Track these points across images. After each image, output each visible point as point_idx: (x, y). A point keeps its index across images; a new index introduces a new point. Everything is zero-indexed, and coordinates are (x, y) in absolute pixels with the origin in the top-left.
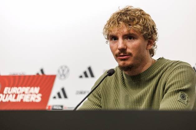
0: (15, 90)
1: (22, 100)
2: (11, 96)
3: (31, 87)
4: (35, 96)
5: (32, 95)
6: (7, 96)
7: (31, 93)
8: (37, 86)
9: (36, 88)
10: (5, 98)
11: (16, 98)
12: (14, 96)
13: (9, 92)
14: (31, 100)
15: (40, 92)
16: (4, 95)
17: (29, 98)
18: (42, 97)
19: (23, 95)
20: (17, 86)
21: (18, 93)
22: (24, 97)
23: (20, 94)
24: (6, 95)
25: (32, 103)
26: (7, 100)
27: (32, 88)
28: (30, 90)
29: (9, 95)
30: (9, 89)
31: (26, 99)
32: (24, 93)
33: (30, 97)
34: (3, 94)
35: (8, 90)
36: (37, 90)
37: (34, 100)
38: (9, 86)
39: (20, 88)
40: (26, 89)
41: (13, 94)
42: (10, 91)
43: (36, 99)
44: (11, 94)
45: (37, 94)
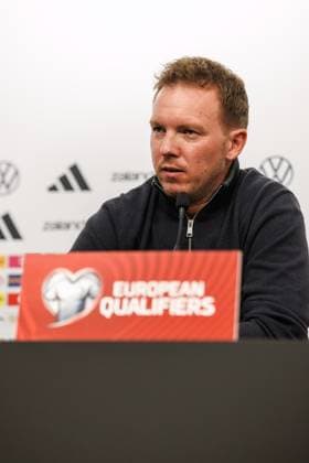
0: (140, 287)
1: (166, 311)
2: (135, 301)
3: (182, 281)
4: (197, 301)
5: (191, 301)
6: (125, 302)
7: (185, 296)
8: (197, 280)
9: (195, 284)
10: (121, 307)
12: (144, 302)
13: (127, 293)
17: (183, 306)
18: (216, 304)
19: (166, 299)
20: (146, 278)
22: (169, 304)
23: (158, 297)
24: (122, 299)
27: (186, 284)
28: (180, 287)
29: (130, 299)
30: (126, 285)
31: (177, 309)
32: (166, 295)
33: (186, 304)
34: (114, 298)
35: (123, 288)
36: (198, 288)
37: (198, 312)
38: (123, 278)
39: (153, 284)
40: (171, 286)
41: (140, 297)
42: (130, 290)
43: (202, 308)
44: (135, 297)
45: (202, 298)
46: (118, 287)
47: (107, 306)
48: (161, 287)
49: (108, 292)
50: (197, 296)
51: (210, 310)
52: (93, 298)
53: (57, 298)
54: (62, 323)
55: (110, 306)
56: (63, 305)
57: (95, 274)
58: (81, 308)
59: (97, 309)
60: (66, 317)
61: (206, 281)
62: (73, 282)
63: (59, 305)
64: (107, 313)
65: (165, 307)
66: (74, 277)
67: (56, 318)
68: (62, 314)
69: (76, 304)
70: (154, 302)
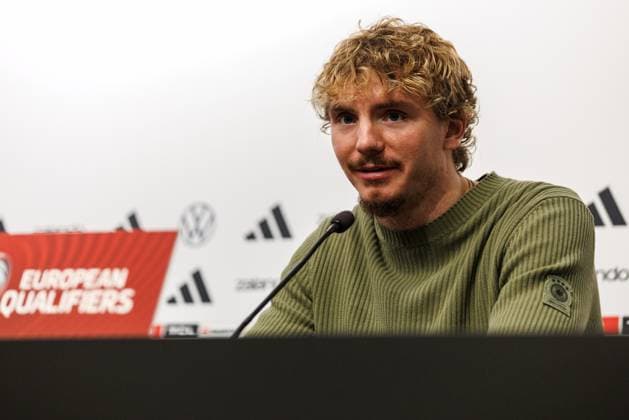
1: (75, 308)
4: (114, 294)
5: (107, 294)
7: (103, 288)
8: (121, 266)
9: (117, 272)
10: (24, 303)
11: (57, 302)
13: (37, 286)
14: (102, 309)
15: (128, 285)
16: (22, 295)
17: (96, 301)
18: (134, 299)
19: (78, 293)
20: (61, 267)
21: (63, 285)
22: (80, 298)
23: (70, 289)
24: (27, 292)
25: (107, 317)
26: (29, 308)
28: (98, 276)
29: (37, 292)
30: (37, 274)
33: (101, 298)
34: (19, 291)
35: (33, 277)
38: (35, 267)
39: (69, 272)
45: (119, 290)
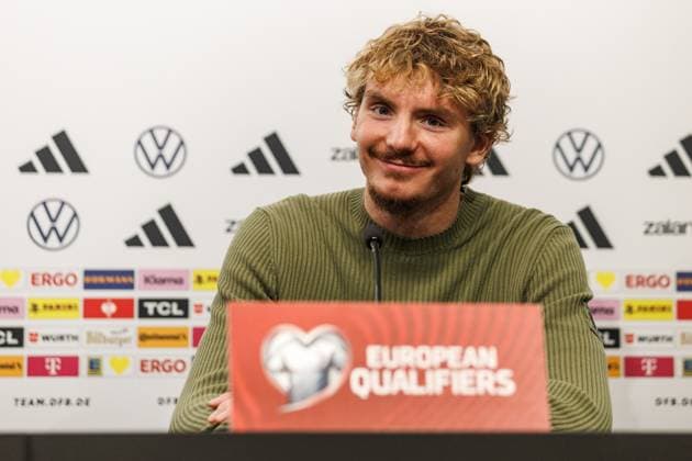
0: (405, 355)
1: (447, 389)
2: (400, 374)
3: (465, 347)
4: (490, 374)
6: (387, 375)
7: (471, 367)
8: (486, 345)
9: (483, 351)
10: (381, 383)
12: (413, 375)
13: (388, 363)
14: (480, 390)
15: (502, 364)
17: (471, 382)
18: (516, 379)
19: (445, 372)
20: (413, 343)
21: (423, 365)
22: (450, 378)
23: (433, 368)
24: (381, 370)
25: (489, 399)
26: (390, 389)
27: (470, 351)
28: (463, 354)
29: (393, 371)
30: (385, 351)
31: (462, 386)
32: (444, 365)
33: (475, 378)
34: (370, 370)
35: (380, 355)
36: (489, 356)
37: (492, 391)
39: (423, 349)
40: (451, 354)
41: (407, 369)
42: (391, 357)
43: (497, 385)
44: (399, 368)
45: (495, 371)
46: (373, 353)
47: (361, 381)
48: (436, 354)
49: (359, 361)
50: (487, 368)
51: (509, 388)
52: (339, 369)
53: (285, 369)
54: (297, 406)
55: (366, 382)
56: (297, 379)
57: (338, 334)
58: (324, 383)
59: (346, 386)
60: (303, 398)
61: (497, 346)
62: (307, 346)
63: (291, 380)
64: (362, 392)
65: (446, 383)
66: (307, 337)
67: (288, 398)
68: (297, 393)
69: (315, 377)
70: (429, 376)
